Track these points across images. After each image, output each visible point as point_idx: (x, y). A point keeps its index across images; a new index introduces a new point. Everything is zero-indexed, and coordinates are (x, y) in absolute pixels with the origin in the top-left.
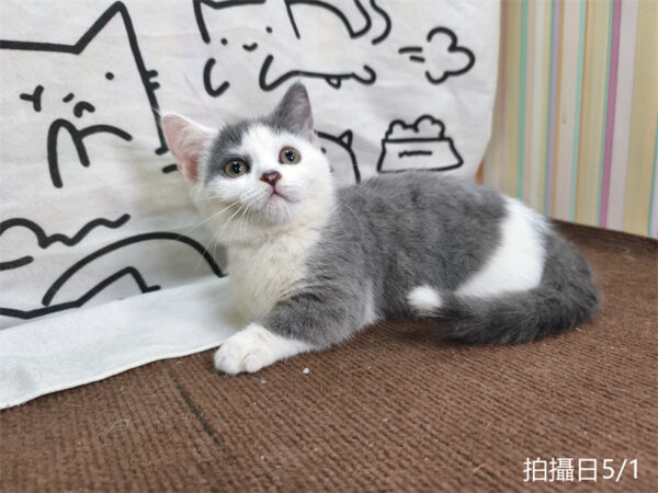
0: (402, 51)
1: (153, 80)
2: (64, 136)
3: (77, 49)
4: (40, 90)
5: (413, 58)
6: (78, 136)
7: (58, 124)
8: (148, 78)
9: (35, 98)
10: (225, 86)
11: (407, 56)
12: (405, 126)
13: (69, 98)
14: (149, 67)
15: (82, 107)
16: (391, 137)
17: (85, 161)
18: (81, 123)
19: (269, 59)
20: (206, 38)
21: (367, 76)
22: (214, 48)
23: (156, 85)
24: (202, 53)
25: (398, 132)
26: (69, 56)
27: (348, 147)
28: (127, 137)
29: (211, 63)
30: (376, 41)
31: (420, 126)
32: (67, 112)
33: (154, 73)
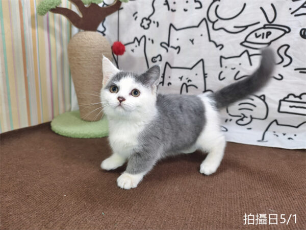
0: (296, 70)
1: (206, 76)
2: (184, 86)
3: (191, 69)
4: (182, 77)
5: (300, 72)
6: (187, 86)
7: (184, 84)
8: (205, 75)
9: (181, 78)
10: (224, 78)
11: (298, 71)
12: (295, 96)
13: (187, 79)
14: (206, 72)
15: (190, 81)
16: (286, 99)
17: (187, 91)
18: (188, 84)
19: (238, 72)
20: (221, 66)
21: (280, 77)
22: (223, 69)
23: (206, 77)
24: (220, 70)
25: (291, 98)
26: (189, 71)
27: (264, 100)
28: (197, 87)
29: (221, 72)
30: (284, 66)
31: (302, 97)
32: (186, 81)
33: (206, 74)
